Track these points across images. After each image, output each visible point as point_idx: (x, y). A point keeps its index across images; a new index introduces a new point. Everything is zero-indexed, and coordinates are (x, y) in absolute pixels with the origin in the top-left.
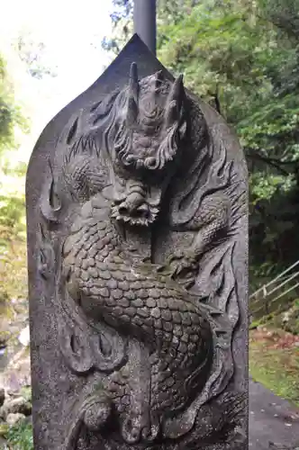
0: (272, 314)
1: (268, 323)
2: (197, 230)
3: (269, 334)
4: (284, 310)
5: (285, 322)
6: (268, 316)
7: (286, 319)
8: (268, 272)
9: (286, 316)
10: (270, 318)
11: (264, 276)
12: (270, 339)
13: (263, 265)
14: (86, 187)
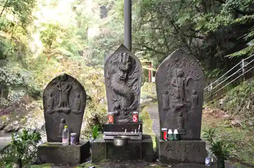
0: (214, 100)
1: (211, 105)
2: (133, 79)
3: (211, 111)
4: (221, 98)
5: (221, 105)
6: (212, 102)
7: (221, 103)
8: (217, 74)
9: (221, 101)
10: (213, 103)
11: (214, 77)
12: (211, 114)
13: (214, 71)
14: (114, 72)
